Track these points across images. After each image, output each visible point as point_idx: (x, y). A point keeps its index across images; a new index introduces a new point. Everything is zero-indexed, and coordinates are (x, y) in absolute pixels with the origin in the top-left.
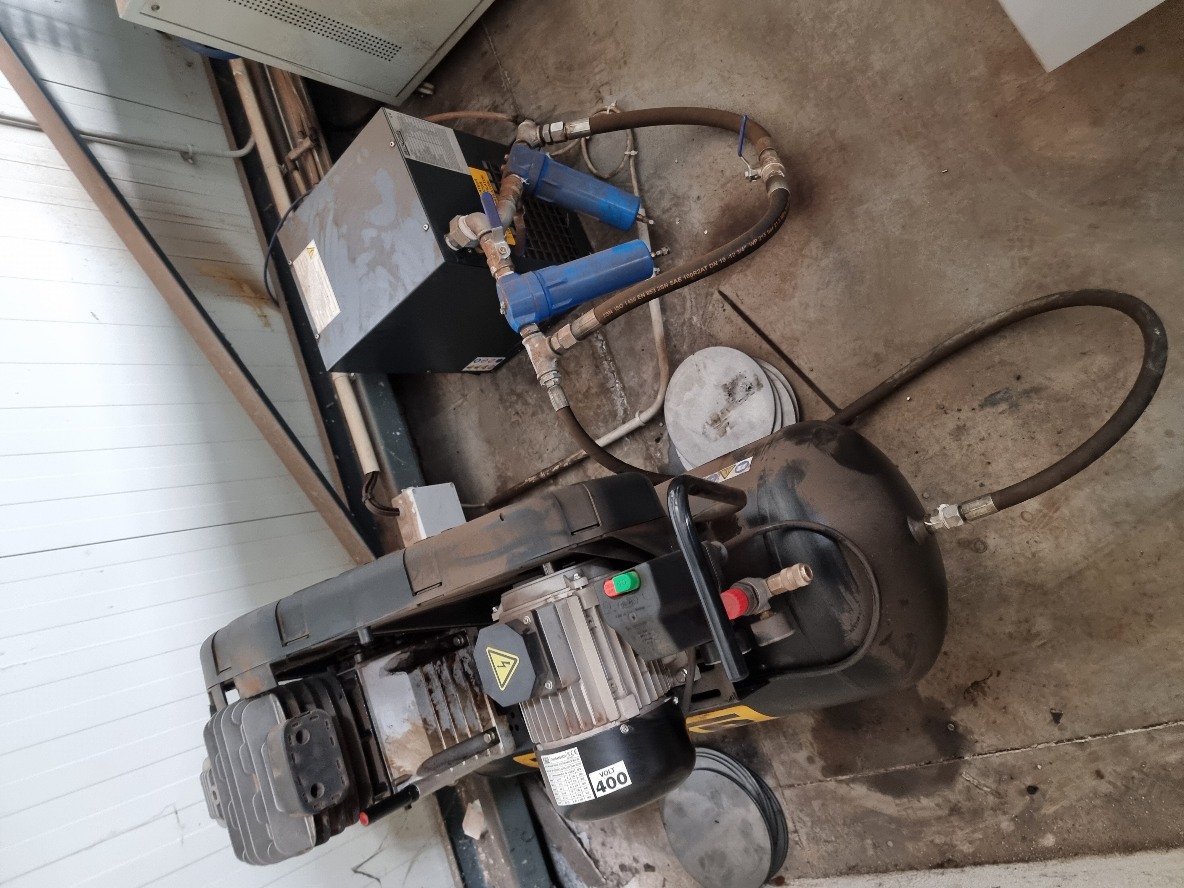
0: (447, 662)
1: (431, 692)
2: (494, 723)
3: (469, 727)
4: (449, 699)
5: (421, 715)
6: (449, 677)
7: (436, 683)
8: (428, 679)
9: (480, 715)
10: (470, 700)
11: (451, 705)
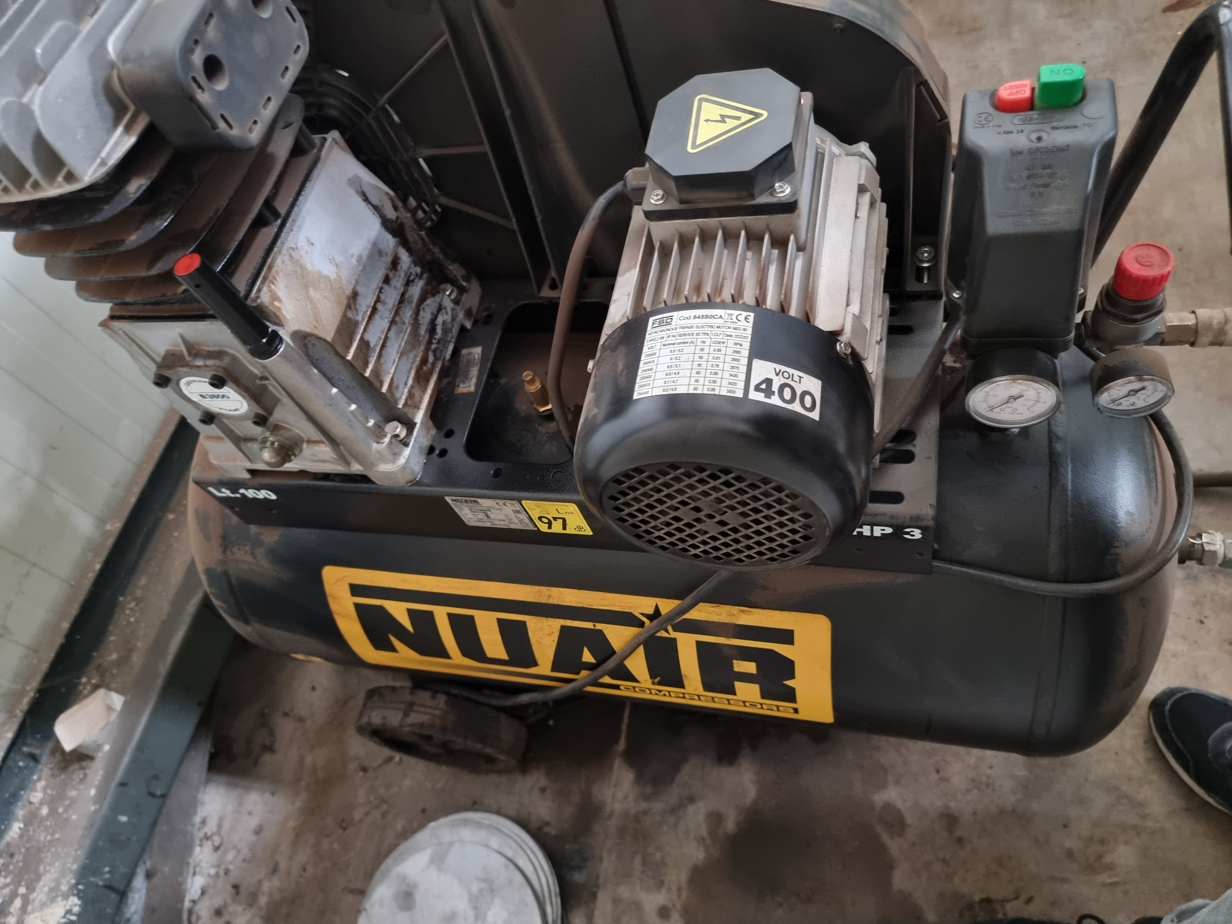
0: (428, 283)
1: (387, 280)
2: (419, 417)
3: (392, 379)
4: (397, 319)
5: (357, 282)
6: (415, 299)
7: (398, 282)
8: (395, 263)
9: (412, 387)
10: (416, 357)
11: (394, 328)
